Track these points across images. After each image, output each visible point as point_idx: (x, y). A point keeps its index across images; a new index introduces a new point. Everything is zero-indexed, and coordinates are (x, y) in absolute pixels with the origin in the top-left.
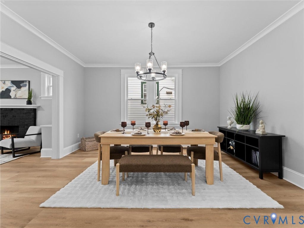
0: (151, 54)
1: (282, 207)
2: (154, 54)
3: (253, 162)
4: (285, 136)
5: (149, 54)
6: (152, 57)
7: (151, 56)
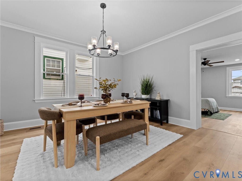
1: (182, 136)
3: (154, 117)
4: (169, 100)
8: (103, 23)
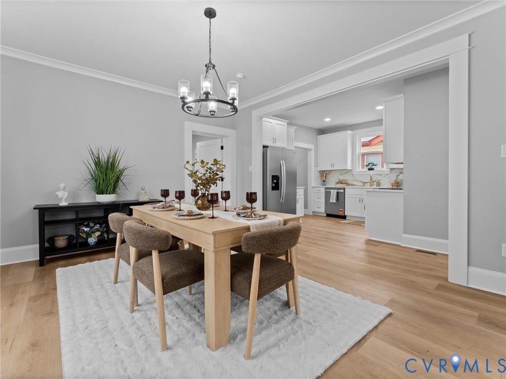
0: (210, 66)
2: (214, 67)
5: (206, 66)
6: (211, 71)
7: (209, 71)
8: (210, 49)
